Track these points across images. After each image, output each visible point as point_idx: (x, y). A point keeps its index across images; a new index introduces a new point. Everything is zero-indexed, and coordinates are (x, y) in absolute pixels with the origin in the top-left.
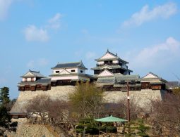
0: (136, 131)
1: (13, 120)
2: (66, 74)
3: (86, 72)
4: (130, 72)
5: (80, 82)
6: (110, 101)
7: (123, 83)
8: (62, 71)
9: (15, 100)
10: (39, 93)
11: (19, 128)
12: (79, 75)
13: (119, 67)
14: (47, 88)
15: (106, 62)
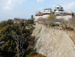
0: (64, 26)
1: (35, 23)
2: (47, 12)
3: (52, 11)
4: (64, 10)
5: (50, 13)
6: (58, 18)
7: (62, 13)
8: (46, 11)
9: (35, 18)
10: (40, 16)
11: (36, 25)
12: (50, 12)
13: (61, 9)
14: (42, 15)
15: (57, 8)
